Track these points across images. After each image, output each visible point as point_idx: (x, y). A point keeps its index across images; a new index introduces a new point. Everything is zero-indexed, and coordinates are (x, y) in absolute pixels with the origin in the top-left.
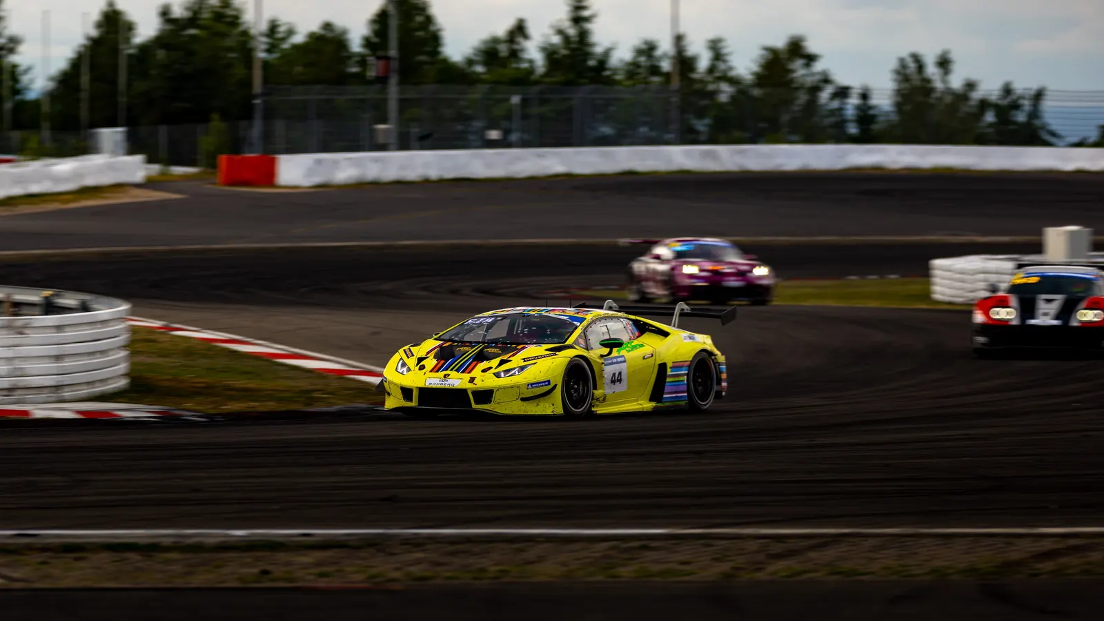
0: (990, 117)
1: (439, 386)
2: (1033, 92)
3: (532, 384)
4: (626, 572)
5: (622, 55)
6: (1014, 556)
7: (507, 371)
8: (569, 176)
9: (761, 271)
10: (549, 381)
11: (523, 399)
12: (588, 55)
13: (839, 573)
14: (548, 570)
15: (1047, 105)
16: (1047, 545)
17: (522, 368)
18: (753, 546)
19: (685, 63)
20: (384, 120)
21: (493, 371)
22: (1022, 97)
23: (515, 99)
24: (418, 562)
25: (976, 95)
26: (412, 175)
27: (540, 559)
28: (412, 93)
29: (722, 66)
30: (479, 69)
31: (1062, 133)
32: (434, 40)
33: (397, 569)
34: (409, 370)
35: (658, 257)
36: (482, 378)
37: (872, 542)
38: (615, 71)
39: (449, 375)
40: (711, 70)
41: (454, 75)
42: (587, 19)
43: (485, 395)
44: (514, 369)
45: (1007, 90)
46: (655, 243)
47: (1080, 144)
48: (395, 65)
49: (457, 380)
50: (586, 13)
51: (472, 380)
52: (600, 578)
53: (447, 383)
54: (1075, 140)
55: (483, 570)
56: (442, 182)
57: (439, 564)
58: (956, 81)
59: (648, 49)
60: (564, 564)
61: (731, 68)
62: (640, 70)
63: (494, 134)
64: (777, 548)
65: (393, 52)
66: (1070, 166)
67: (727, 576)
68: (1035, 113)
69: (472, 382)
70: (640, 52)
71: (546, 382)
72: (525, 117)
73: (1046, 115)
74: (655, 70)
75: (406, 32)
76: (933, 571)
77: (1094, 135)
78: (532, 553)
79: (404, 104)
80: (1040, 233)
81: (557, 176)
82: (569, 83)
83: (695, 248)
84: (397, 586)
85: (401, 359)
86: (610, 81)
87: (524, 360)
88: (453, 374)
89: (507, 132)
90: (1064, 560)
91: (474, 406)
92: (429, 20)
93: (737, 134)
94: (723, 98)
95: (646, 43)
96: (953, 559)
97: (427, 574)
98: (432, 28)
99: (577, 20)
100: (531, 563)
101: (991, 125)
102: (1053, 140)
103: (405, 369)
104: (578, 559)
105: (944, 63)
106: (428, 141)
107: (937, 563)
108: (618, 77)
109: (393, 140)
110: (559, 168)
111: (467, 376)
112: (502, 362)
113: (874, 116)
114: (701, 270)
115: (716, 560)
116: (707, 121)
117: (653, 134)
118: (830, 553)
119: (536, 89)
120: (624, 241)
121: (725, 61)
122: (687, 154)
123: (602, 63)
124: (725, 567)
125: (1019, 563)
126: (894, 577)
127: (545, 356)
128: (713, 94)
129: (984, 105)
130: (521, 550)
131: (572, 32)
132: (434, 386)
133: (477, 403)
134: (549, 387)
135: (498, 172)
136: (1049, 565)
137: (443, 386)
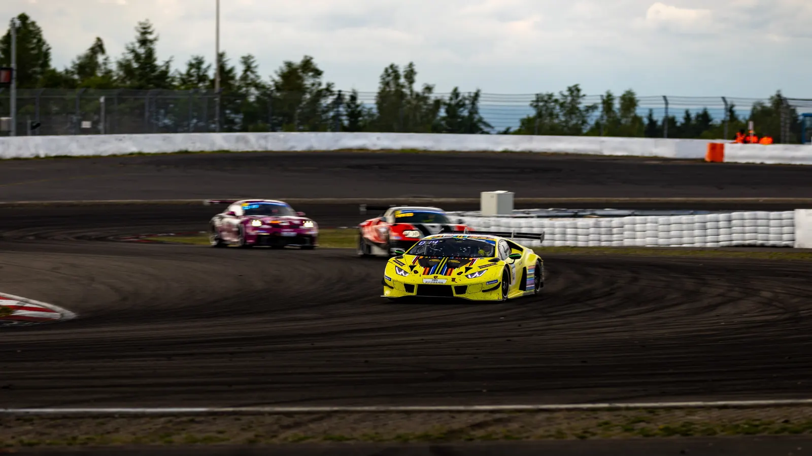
0: (442, 113)
1: (433, 283)
2: (472, 95)
3: (489, 282)
4: (179, 439)
5: (179, 68)
6: (456, 425)
7: (472, 274)
8: (140, 154)
9: (309, 224)
10: (497, 280)
11: (484, 291)
12: (154, 68)
13: (331, 439)
14: (122, 438)
15: (481, 103)
16: (480, 418)
17: (480, 273)
18: (269, 420)
19: (224, 73)
20: (7, 114)
21: (464, 274)
22: (465, 99)
23: (102, 99)
24: (27, 433)
25: (433, 97)
26: (27, 153)
27: (117, 430)
28: (26, 95)
29: (251, 76)
30: (76, 77)
31: (493, 125)
32: (45, 56)
33: (13, 438)
34: (405, 273)
35: (233, 214)
36: (459, 278)
37: (356, 416)
38: (173, 79)
39: (437, 277)
40: (244, 78)
41: (57, 81)
42: (151, 42)
43: (462, 289)
44: (475, 273)
45: (456, 93)
46: (231, 203)
47: (506, 132)
48: (14, 74)
49: (443, 280)
50: (150, 37)
51: (453, 280)
52: (158, 443)
53: (438, 281)
54: (503, 129)
55: (74, 438)
56: (48, 158)
57: (42, 434)
58: (418, 87)
59: (197, 64)
60: (134, 434)
61: (258, 77)
62: (193, 79)
63: (86, 124)
64: (287, 421)
65: (13, 65)
66: (500, 148)
67: (251, 442)
68: (474, 110)
69: (454, 281)
70: (191, 66)
71: (495, 281)
72: (108, 112)
73: (480, 111)
74: (202, 78)
75: (22, 50)
76: (399, 437)
77: (516, 126)
78: (110, 426)
79: (20, 103)
80: (479, 196)
81: (131, 154)
82: (140, 88)
83: (260, 207)
84: (11, 450)
85: (396, 266)
86: (170, 87)
87: (480, 267)
88: (439, 276)
89: (95, 123)
90: (490, 429)
91: (455, 295)
92: (41, 42)
93: (260, 124)
94: (252, 99)
95: (196, 59)
96: (413, 428)
97: (34, 441)
98: (44, 48)
99: (144, 42)
100: (109, 433)
101: (443, 119)
102: (486, 129)
103: (402, 272)
104: (143, 430)
105: (410, 75)
106: (38, 129)
107: (401, 432)
108: (175, 83)
109: (13, 128)
110: (134, 149)
111: (449, 278)
112: (467, 269)
113: (360, 112)
114: (263, 223)
115: (243, 430)
116: (241, 116)
117: (201, 124)
118: (325, 424)
119: (116, 91)
120: (207, 201)
121: (253, 72)
122: (225, 139)
123: (164, 74)
124: (250, 435)
125: (461, 431)
126: (371, 442)
127: (490, 265)
128: (245, 96)
129: (438, 103)
130: (103, 424)
131: (142, 51)
132: (429, 284)
133: (457, 293)
134: (496, 284)
135: (89, 151)
136: (480, 433)
137: (435, 284)
